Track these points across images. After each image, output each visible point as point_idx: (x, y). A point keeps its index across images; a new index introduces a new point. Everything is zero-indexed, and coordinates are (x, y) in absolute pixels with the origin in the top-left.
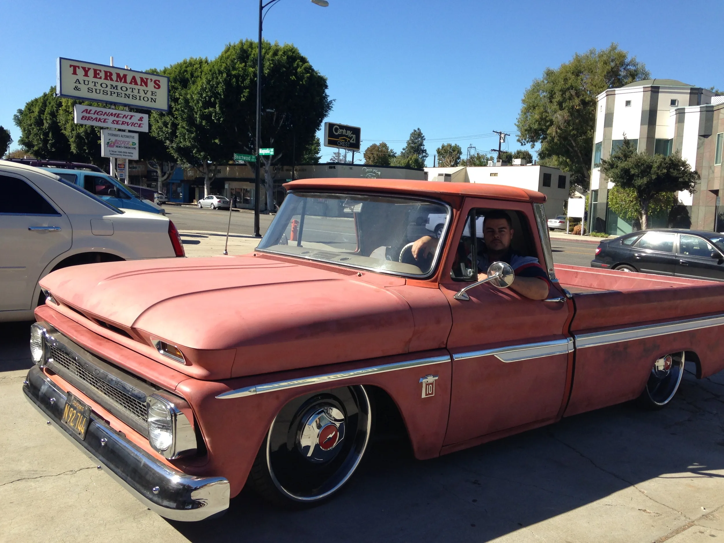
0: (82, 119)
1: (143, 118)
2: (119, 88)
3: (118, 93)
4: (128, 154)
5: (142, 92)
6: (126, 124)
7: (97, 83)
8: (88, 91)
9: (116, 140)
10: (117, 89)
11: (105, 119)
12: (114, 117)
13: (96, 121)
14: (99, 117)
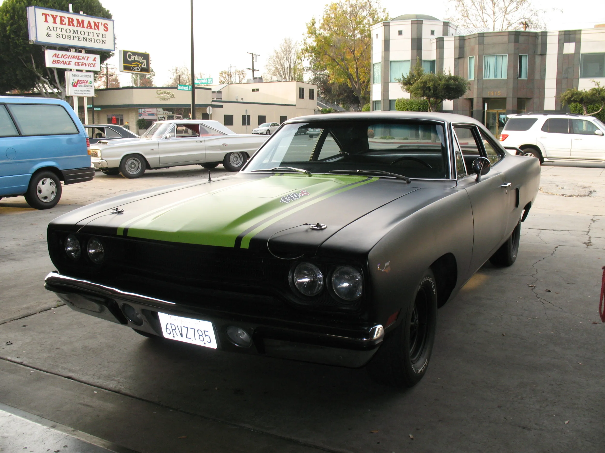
0: (53, 63)
1: (96, 58)
2: (79, 33)
3: (78, 37)
4: (87, 92)
5: (95, 35)
6: (84, 65)
7: (63, 29)
8: (57, 37)
9: (78, 80)
10: (77, 34)
11: (69, 62)
12: (76, 59)
13: (63, 64)
14: (65, 60)
